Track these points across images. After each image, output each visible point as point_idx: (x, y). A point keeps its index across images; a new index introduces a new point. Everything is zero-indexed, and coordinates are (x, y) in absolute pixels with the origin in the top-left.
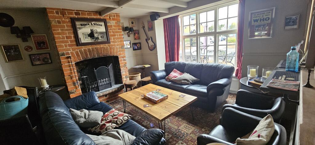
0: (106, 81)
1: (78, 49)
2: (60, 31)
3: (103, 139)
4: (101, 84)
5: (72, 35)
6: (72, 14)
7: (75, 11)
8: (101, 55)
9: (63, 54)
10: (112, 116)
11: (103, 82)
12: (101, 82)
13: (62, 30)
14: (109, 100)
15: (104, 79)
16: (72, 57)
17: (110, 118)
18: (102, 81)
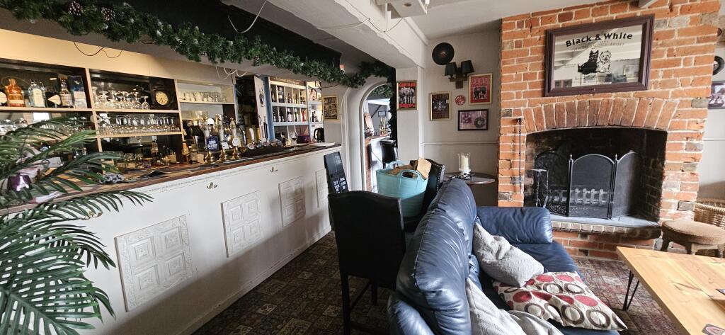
0: (597, 196)
1: (542, 103)
2: (515, 64)
3: (502, 319)
4: (578, 200)
5: (538, 72)
6: (551, 20)
7: (562, 12)
8: (603, 123)
9: (508, 114)
10: (561, 288)
11: (588, 196)
12: (581, 195)
13: (519, 61)
14: (589, 249)
15: (593, 191)
16: (523, 121)
17: (552, 290)
18: (584, 195)
